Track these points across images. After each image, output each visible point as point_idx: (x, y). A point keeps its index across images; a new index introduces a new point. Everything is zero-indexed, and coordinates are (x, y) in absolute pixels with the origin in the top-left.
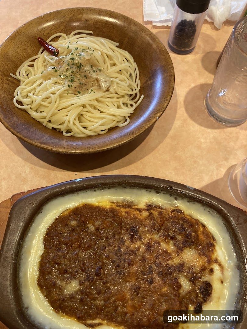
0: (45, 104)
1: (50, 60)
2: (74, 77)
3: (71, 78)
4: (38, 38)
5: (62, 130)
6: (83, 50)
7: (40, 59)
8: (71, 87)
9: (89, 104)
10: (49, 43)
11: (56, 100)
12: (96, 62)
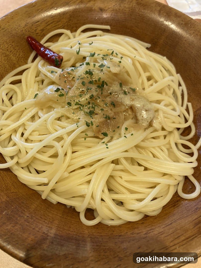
0: (44, 157)
1: (49, 74)
2: (93, 106)
3: (89, 108)
4: (28, 38)
5: (78, 210)
6: (104, 56)
7: (31, 71)
8: (91, 125)
9: (126, 159)
10: (44, 45)
11: (66, 152)
12: (126, 76)
